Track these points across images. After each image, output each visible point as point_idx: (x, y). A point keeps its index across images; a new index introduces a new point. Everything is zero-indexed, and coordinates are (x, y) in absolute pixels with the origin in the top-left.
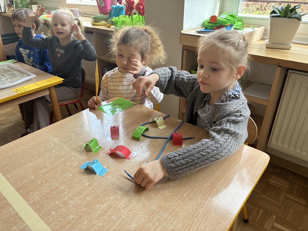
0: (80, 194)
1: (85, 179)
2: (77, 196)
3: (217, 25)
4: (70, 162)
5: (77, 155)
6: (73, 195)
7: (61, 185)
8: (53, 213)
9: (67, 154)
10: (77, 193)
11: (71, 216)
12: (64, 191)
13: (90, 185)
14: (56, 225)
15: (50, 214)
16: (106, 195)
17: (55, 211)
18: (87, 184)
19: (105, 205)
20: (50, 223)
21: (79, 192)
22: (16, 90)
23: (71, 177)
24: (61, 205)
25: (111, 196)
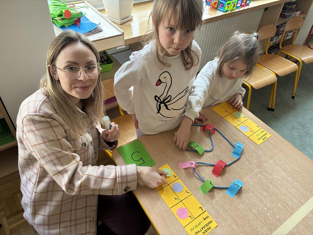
8: (278, 216)
14: (286, 214)
15: (279, 219)
17: (276, 215)
20: (285, 218)
23: (243, 204)
24: (271, 211)
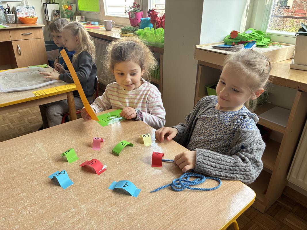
0: (35, 205)
1: (47, 189)
2: (31, 206)
3: (237, 40)
4: (42, 170)
5: (52, 163)
6: (28, 205)
7: (22, 193)
9: (43, 161)
10: (32, 203)
11: (16, 227)
12: (22, 199)
13: (49, 197)
16: (59, 210)
17: (5, 218)
18: (47, 195)
19: (53, 222)
21: (36, 202)
22: (36, 93)
24: (13, 213)
25: (63, 212)
